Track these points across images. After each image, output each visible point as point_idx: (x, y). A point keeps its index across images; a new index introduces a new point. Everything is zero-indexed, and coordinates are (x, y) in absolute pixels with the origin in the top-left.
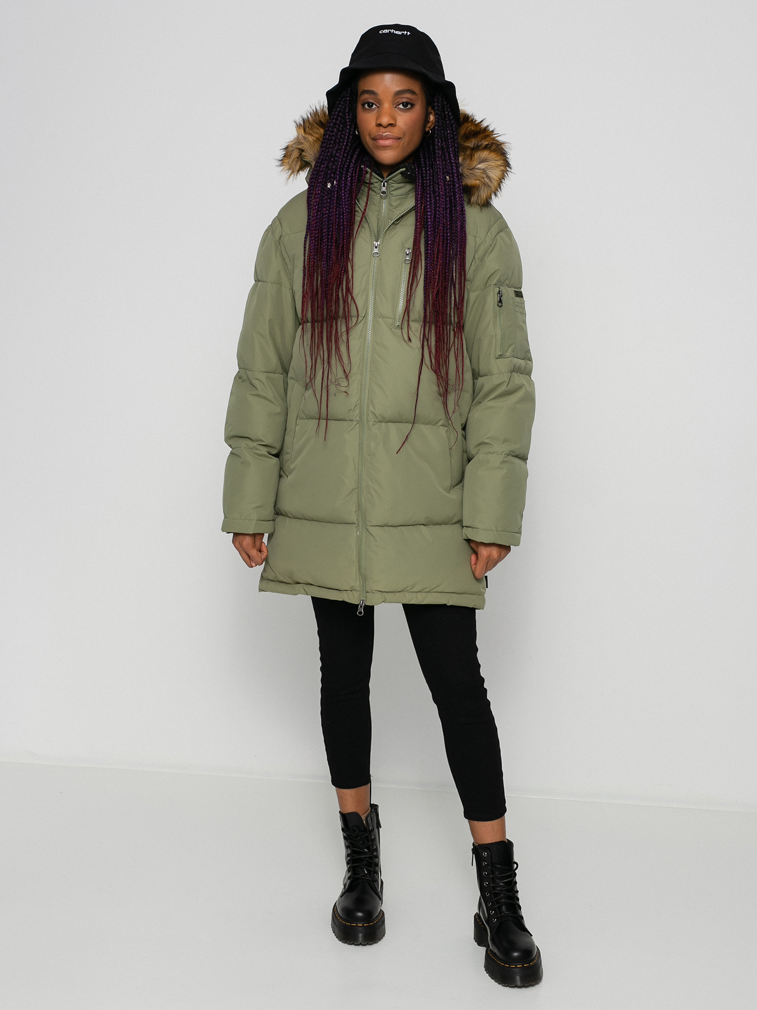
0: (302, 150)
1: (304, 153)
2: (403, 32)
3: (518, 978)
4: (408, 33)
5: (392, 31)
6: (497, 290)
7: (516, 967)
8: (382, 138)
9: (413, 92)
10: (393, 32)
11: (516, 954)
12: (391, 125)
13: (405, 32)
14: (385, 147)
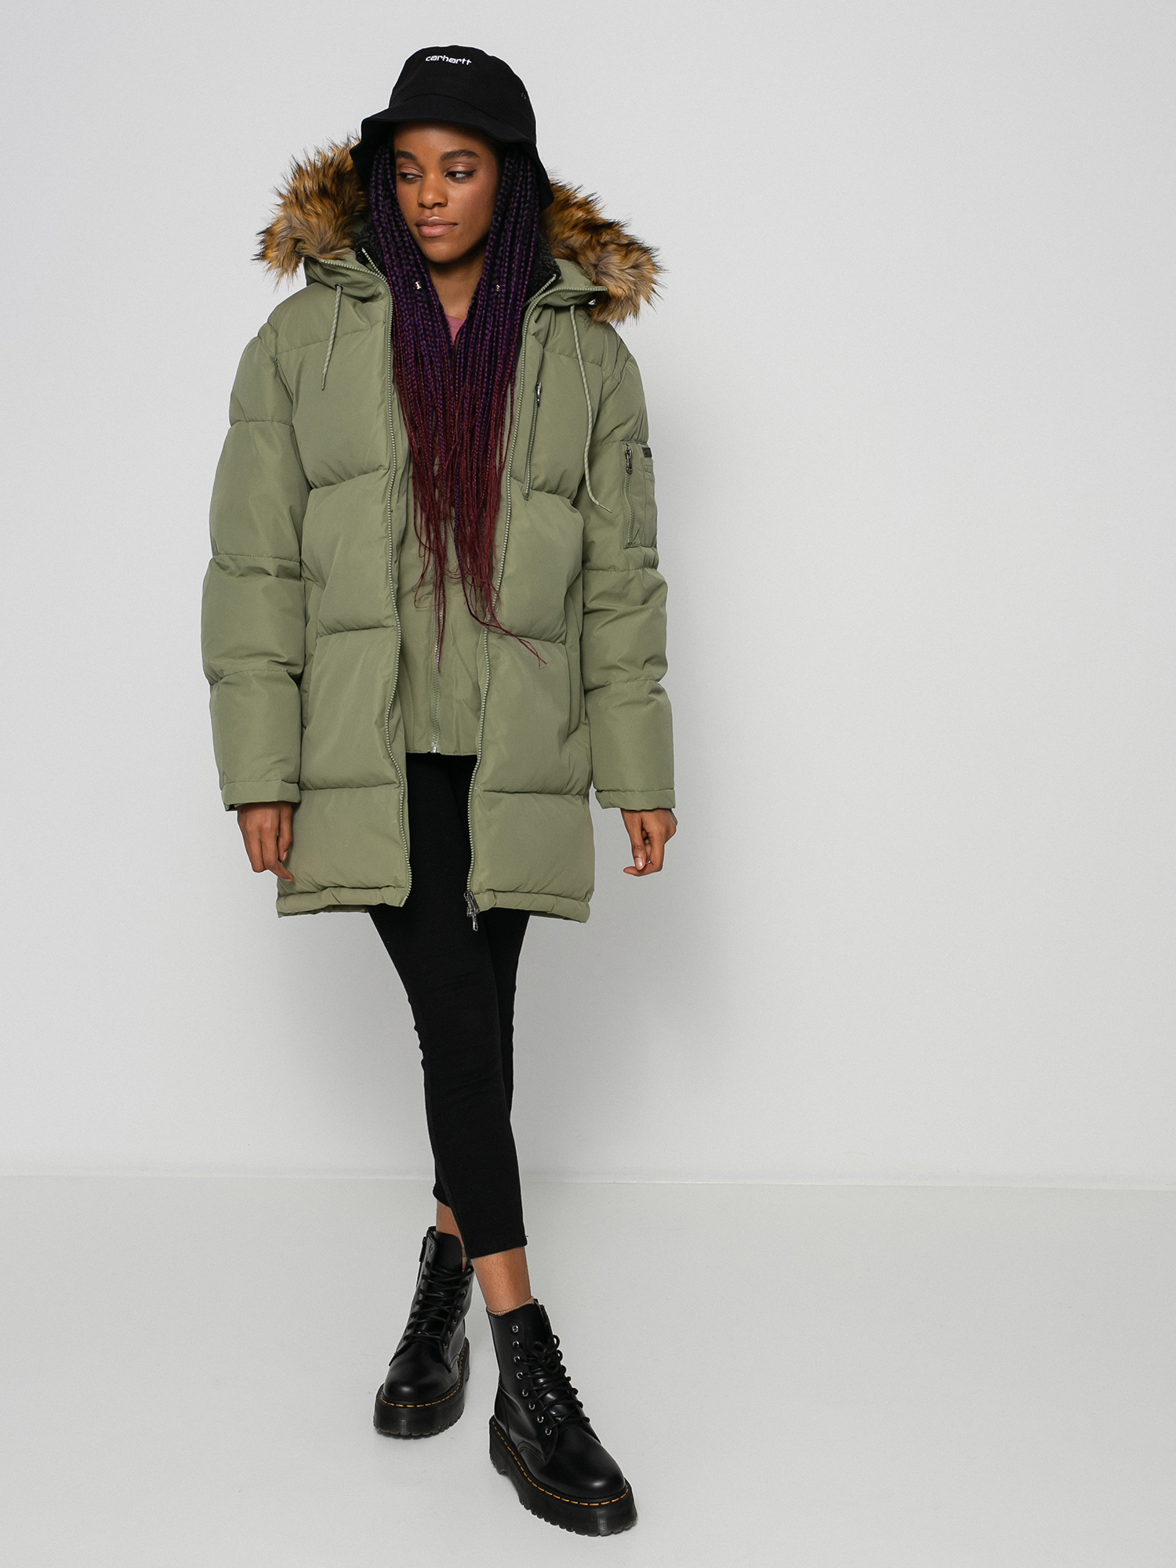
0: (297, 241)
1: (301, 244)
2: (460, 60)
3: (602, 1522)
4: (468, 61)
5: (443, 58)
6: (625, 448)
7: (600, 1506)
8: (426, 224)
9: (470, 154)
10: (446, 59)
11: (598, 1484)
12: (439, 204)
13: (464, 60)
14: (434, 238)
